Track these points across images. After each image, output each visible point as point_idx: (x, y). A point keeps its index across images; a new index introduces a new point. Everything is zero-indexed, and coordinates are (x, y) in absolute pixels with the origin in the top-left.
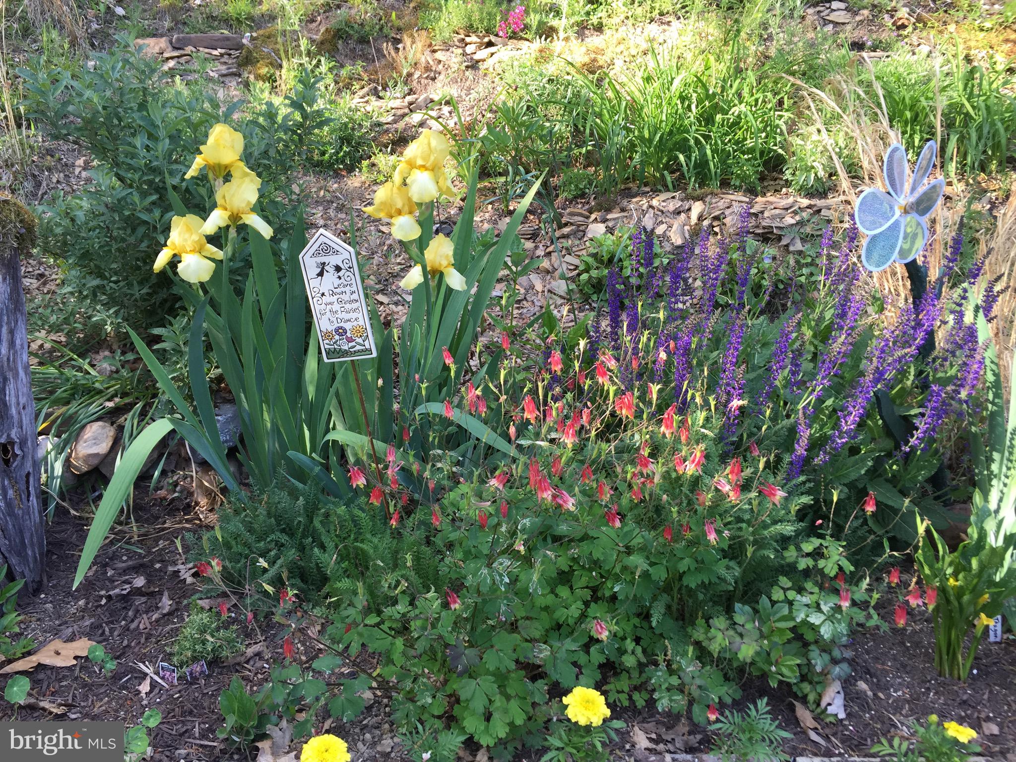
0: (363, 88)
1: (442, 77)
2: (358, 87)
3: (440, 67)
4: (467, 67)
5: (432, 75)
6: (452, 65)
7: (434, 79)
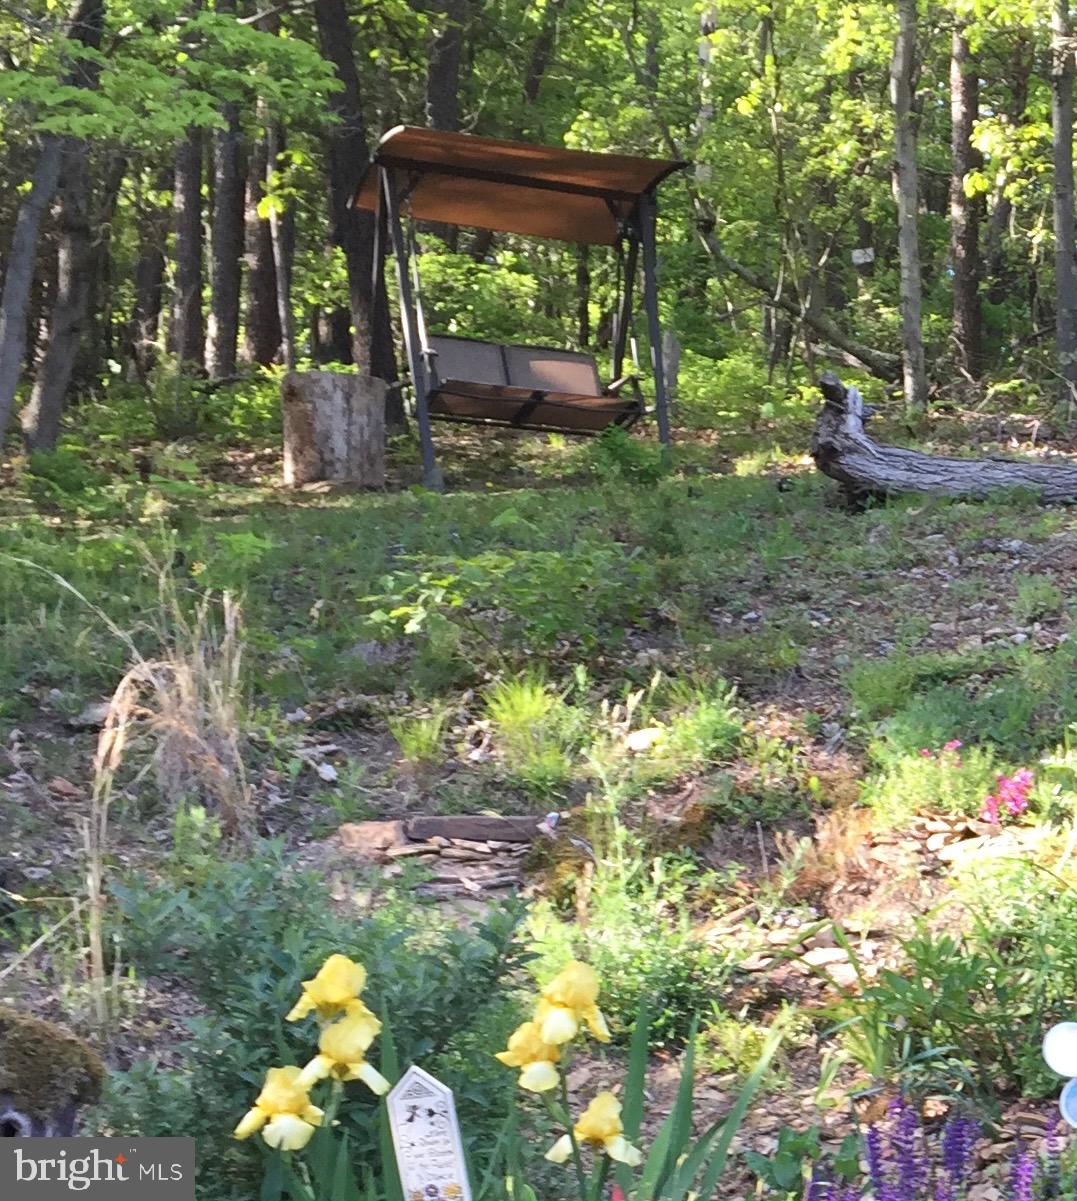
0: (735, 908)
1: (880, 891)
2: (724, 908)
3: (880, 874)
4: (925, 873)
5: (864, 886)
6: (899, 870)
7: (866, 894)
